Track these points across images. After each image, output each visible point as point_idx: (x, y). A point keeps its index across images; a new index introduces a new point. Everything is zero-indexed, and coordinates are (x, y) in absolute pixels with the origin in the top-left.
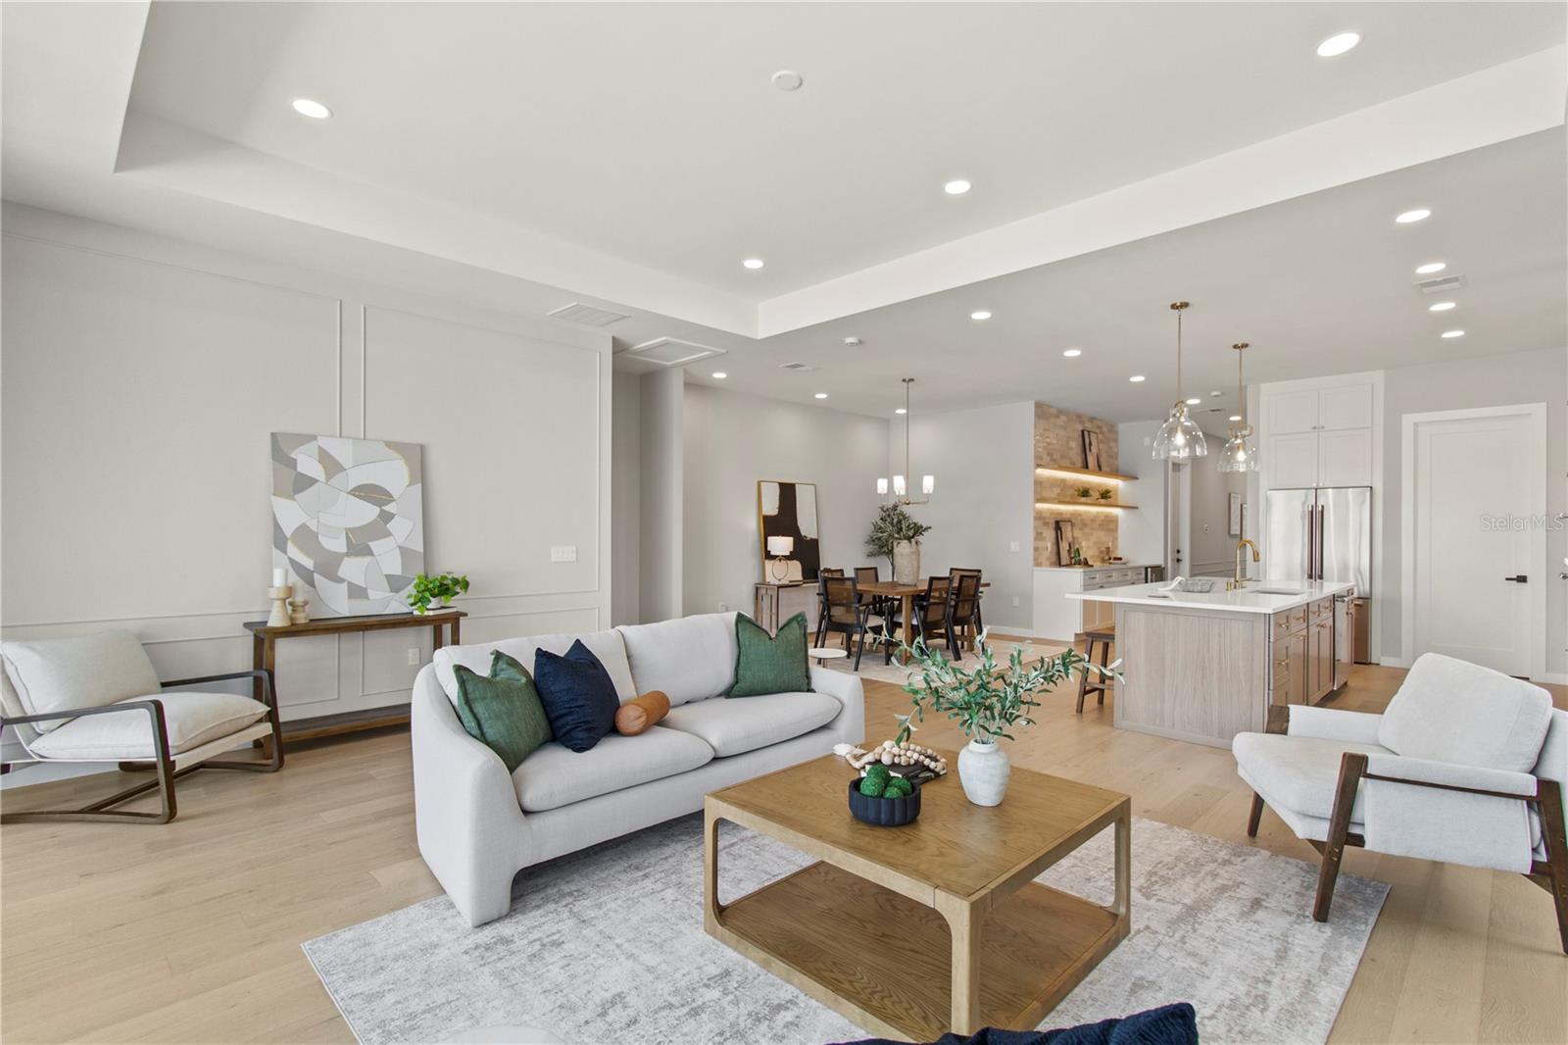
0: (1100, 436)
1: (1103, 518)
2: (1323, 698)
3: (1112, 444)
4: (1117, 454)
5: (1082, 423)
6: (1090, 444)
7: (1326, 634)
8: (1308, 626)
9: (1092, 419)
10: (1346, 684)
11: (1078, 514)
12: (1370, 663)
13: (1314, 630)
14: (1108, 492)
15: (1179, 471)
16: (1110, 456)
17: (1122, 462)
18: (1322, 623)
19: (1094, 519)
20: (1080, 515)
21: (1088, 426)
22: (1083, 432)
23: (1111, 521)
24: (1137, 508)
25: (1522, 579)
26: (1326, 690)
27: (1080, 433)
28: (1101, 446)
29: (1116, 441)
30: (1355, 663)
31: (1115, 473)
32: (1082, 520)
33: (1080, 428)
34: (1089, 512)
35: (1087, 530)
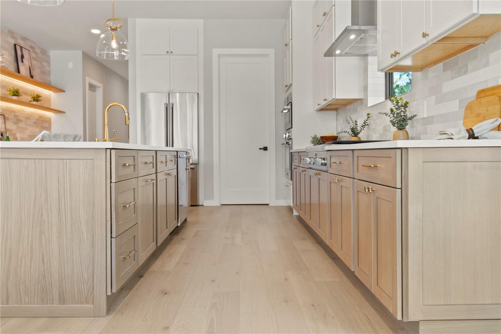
0: (33, 55)
1: (37, 118)
2: (170, 234)
3: (44, 64)
4: (49, 72)
5: (13, 37)
6: (22, 57)
7: (172, 181)
8: (156, 173)
9: (24, 39)
10: (186, 220)
11: (12, 111)
12: (199, 205)
13: (161, 176)
14: (38, 96)
15: (95, 91)
16: (43, 73)
17: (53, 79)
18: (169, 172)
19: (28, 117)
20: (14, 112)
21: (21, 42)
22: (15, 45)
23: (45, 121)
24: (64, 112)
25: (265, 149)
26: (172, 227)
27: (13, 46)
28: (34, 62)
29: (49, 62)
30: (191, 206)
31: (48, 86)
32: (15, 116)
33: (13, 42)
34: (23, 111)
35: (21, 125)
